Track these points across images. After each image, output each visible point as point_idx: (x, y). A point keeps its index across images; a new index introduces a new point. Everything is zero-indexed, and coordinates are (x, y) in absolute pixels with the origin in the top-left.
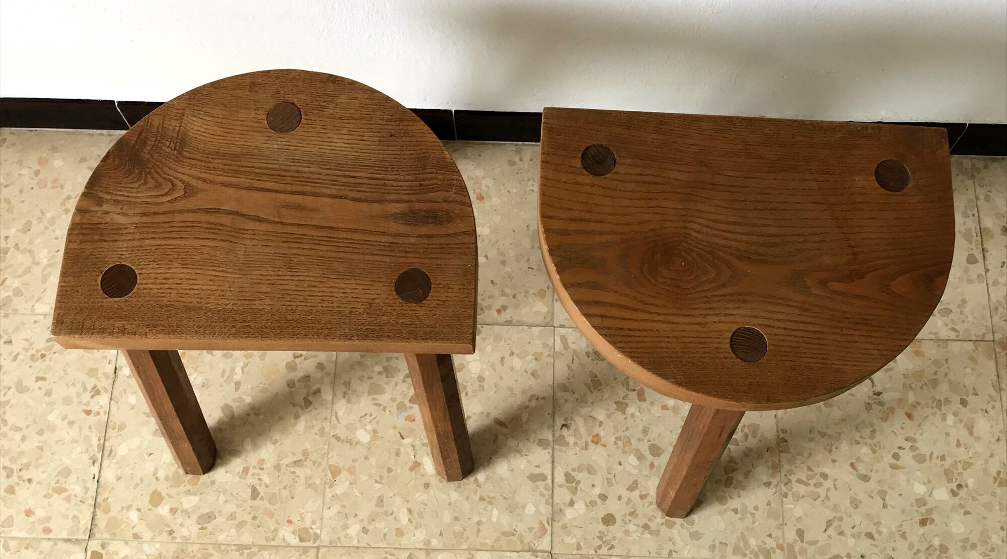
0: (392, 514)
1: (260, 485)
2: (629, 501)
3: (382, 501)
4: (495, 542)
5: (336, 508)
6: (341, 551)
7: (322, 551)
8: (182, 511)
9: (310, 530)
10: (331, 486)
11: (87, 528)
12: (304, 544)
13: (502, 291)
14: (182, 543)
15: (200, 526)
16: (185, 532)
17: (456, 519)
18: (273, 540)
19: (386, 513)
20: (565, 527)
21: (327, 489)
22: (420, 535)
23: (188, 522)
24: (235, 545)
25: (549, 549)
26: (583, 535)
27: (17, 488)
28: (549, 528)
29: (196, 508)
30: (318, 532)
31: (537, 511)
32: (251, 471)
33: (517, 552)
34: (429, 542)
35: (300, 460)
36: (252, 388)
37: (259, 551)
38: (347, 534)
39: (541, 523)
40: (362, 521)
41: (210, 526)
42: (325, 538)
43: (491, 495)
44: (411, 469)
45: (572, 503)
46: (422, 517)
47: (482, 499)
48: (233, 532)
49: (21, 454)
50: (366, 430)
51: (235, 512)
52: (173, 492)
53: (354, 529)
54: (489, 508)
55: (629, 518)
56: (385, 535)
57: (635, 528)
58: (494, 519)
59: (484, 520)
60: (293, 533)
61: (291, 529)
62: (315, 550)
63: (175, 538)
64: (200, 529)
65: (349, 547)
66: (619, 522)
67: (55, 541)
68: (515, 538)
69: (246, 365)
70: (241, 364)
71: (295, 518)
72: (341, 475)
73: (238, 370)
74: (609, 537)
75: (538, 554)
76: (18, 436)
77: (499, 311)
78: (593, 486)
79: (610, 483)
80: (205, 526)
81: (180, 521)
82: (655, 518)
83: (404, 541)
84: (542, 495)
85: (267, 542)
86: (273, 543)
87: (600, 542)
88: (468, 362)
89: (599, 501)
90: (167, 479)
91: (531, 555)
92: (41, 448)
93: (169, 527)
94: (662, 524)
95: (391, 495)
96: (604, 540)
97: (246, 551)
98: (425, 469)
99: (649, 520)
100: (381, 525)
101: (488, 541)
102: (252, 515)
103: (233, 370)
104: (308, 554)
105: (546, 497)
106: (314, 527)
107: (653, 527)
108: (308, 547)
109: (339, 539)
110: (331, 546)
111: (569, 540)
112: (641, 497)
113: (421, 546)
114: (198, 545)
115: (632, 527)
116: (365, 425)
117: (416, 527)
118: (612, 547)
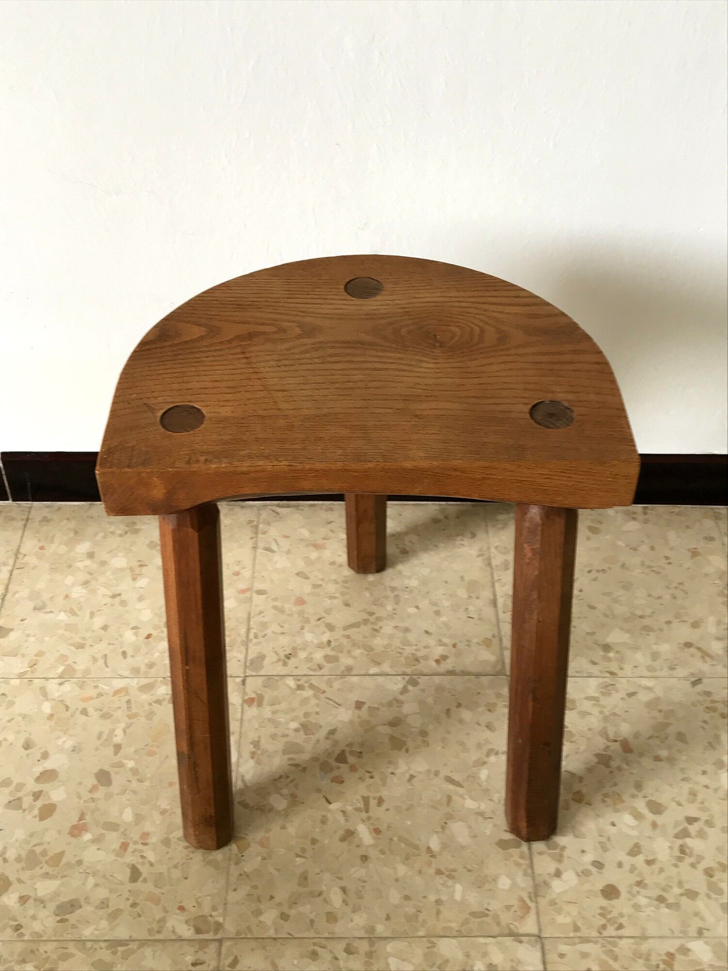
0: (320, 895)
1: (143, 864)
2: (633, 869)
3: (306, 879)
4: (463, 925)
5: (243, 890)
6: (253, 944)
7: (226, 944)
8: (36, 900)
9: (210, 918)
10: (237, 863)
12: (201, 936)
13: (440, 641)
14: (31, 941)
15: (58, 918)
16: (37, 926)
17: (407, 898)
18: (159, 932)
19: (311, 893)
20: (553, 903)
21: (233, 867)
22: (360, 920)
23: (43, 914)
24: (105, 941)
25: (536, 931)
26: (579, 913)
28: (532, 905)
29: (56, 894)
30: (221, 920)
31: (514, 885)
32: (131, 847)
33: (494, 937)
34: (373, 929)
36: (136, 751)
37: (139, 947)
38: (260, 922)
39: (522, 900)
40: (279, 904)
41: (72, 918)
42: (230, 928)
43: (451, 867)
44: (343, 839)
45: (558, 874)
46: (361, 897)
47: (439, 872)
48: (104, 924)
50: (281, 795)
51: (108, 899)
52: (25, 875)
53: (269, 916)
54: (450, 883)
55: (636, 889)
56: (312, 921)
57: (646, 901)
58: (458, 896)
59: (444, 898)
60: (187, 922)
61: (182, 917)
62: (216, 945)
63: (22, 935)
64: (59, 922)
65: (263, 938)
66: (624, 894)
68: (488, 920)
69: (129, 726)
70: (123, 725)
71: (189, 904)
72: (251, 849)
73: (119, 732)
74: (615, 914)
75: (523, 938)
77: (438, 661)
78: (583, 851)
79: (605, 849)
80: (67, 917)
81: (31, 912)
82: (671, 887)
83: (339, 929)
84: (518, 865)
85: (150, 934)
86: (158, 937)
87: (603, 921)
88: (406, 716)
89: (593, 870)
90: (18, 859)
91: (514, 940)
93: (16, 920)
94: (682, 895)
95: (317, 870)
96: (609, 916)
97: (120, 949)
98: (361, 839)
99: (664, 890)
100: (306, 909)
101: (453, 925)
102: (131, 902)
103: (112, 733)
104: (207, 950)
105: (524, 867)
106: (214, 914)
107: (671, 900)
108: (207, 940)
109: (249, 928)
110: (238, 938)
111: (561, 919)
112: (649, 862)
113: (362, 934)
114: (55, 944)
115: (642, 901)
116: (281, 789)
117: (354, 911)
118: (621, 927)
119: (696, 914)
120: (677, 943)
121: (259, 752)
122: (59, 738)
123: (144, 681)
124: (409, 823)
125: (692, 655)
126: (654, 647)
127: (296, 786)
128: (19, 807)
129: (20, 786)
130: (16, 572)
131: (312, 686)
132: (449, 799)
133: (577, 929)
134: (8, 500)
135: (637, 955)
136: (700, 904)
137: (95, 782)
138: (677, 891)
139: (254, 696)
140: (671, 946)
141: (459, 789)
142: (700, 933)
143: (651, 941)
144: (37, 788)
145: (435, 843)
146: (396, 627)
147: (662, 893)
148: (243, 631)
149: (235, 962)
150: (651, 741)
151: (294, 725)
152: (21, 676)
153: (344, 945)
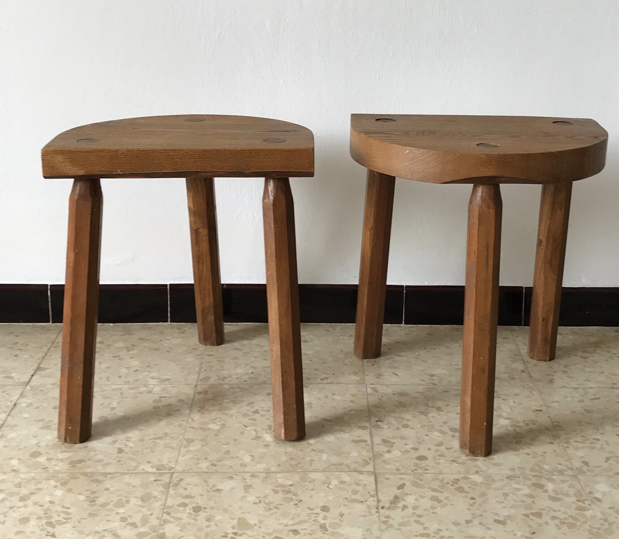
0: (237, 457)
1: (126, 447)
2: (437, 451)
3: (228, 452)
4: (326, 468)
5: (189, 456)
6: (193, 474)
7: (175, 475)
8: (57, 459)
9: (166, 465)
10: (186, 447)
14: (53, 473)
16: (57, 468)
17: (292, 459)
18: (134, 470)
19: (232, 457)
20: (384, 461)
21: (182, 448)
22: (261, 466)
23: (61, 464)
24: (100, 473)
25: (372, 470)
26: (401, 464)
28: (371, 462)
29: (71, 457)
30: (173, 466)
31: (360, 455)
32: (119, 442)
33: (345, 472)
34: (269, 469)
35: (161, 437)
36: (125, 409)
37: (121, 475)
38: (198, 466)
39: (364, 460)
40: (211, 461)
42: (179, 468)
43: (321, 448)
45: (389, 451)
46: (263, 458)
47: (313, 450)
48: (100, 467)
50: (216, 424)
51: (103, 459)
52: (51, 451)
53: (204, 465)
54: (320, 454)
55: (437, 458)
56: (231, 466)
57: (444, 461)
58: (324, 459)
59: (315, 459)
60: (152, 467)
61: (149, 465)
62: (169, 475)
63: (48, 471)
64: (71, 466)
65: (200, 472)
66: (430, 459)
68: (343, 466)
69: (121, 401)
70: (117, 401)
71: (154, 461)
72: (194, 442)
73: (115, 403)
74: (423, 465)
75: (363, 472)
77: (322, 379)
78: (406, 444)
79: (420, 443)
80: (76, 465)
81: (54, 463)
82: (461, 457)
83: (247, 469)
84: (364, 448)
85: (128, 471)
87: (416, 468)
89: (412, 450)
90: (47, 446)
91: (358, 473)
93: (44, 466)
94: (467, 460)
95: (236, 449)
96: (419, 466)
97: (109, 476)
98: (265, 439)
99: (456, 458)
100: (228, 462)
101: (320, 468)
102: (118, 460)
104: (164, 476)
105: (368, 449)
106: (169, 464)
107: (460, 461)
108: (165, 473)
109: (191, 469)
110: (183, 472)
111: (388, 467)
112: (447, 448)
113: (262, 470)
114: (68, 474)
115: (441, 461)
116: (216, 422)
117: (258, 463)
118: (427, 469)
119: (476, 466)
120: (462, 476)
121: (203, 410)
123: (131, 386)
127: (226, 421)
129: (50, 422)
130: (52, 348)
131: (239, 388)
132: (323, 426)
133: (398, 470)
134: (49, 322)
135: (435, 479)
136: (479, 463)
138: (464, 458)
139: (202, 391)
141: (330, 423)
142: (477, 472)
143: (444, 475)
147: (454, 459)
148: (197, 369)
149: (181, 480)
152: (53, 384)
153: (250, 474)
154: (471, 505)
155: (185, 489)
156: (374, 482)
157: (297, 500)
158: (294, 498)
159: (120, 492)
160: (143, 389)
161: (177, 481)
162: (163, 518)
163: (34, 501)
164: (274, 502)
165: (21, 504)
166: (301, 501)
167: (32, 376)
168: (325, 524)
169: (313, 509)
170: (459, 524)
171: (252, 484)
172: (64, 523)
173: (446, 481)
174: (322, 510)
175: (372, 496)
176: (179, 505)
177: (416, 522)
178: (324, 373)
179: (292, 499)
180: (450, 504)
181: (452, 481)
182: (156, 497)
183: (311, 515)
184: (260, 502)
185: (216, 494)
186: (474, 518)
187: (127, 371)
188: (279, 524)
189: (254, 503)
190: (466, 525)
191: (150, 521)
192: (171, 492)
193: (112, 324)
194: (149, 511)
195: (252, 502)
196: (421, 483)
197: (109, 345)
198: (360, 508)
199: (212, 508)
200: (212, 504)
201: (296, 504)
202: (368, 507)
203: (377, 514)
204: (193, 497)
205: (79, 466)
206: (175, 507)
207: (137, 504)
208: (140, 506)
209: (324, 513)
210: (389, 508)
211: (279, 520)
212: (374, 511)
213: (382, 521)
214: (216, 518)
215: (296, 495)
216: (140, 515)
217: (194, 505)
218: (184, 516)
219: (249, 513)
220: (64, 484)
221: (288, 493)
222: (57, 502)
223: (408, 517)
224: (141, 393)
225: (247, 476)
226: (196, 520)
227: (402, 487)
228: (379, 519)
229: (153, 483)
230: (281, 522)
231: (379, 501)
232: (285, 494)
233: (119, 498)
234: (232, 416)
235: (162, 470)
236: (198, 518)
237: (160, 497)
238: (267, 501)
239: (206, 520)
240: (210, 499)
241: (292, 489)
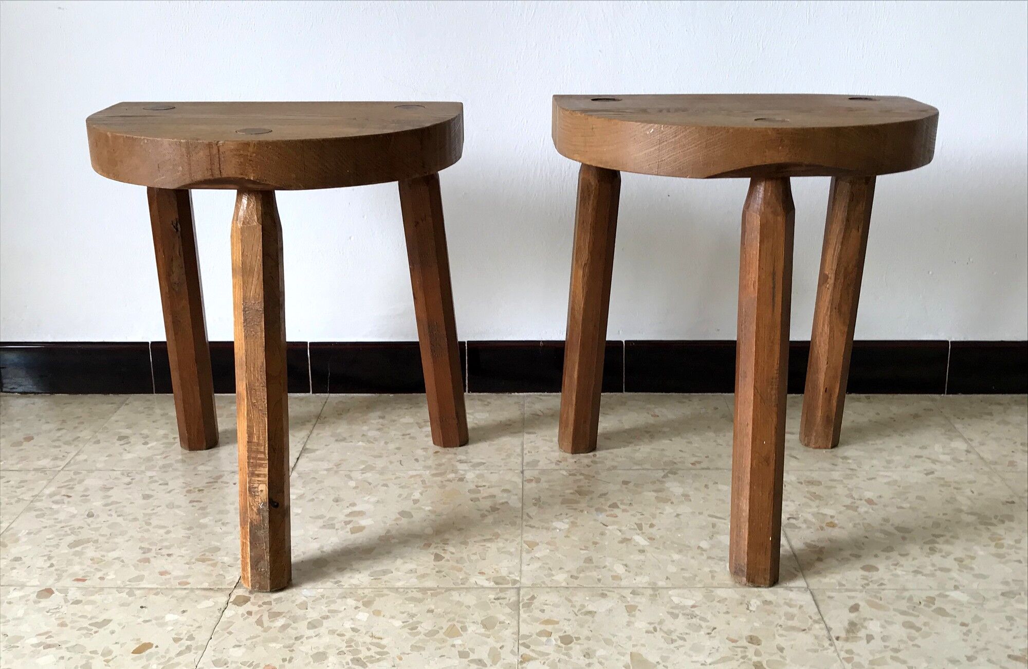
0: (605, 567)
1: (445, 553)
2: (887, 558)
3: (591, 560)
5: (537, 565)
6: (548, 590)
7: (524, 589)
9: (507, 578)
10: (529, 553)
11: (234, 582)
16: (354, 582)
17: (683, 570)
18: (463, 584)
19: (596, 567)
21: (524, 554)
22: (643, 579)
24: (415, 588)
26: (843, 577)
27: (152, 560)
30: (517, 579)
32: (433, 546)
34: (655, 584)
35: (491, 539)
36: (432, 503)
37: (446, 591)
38: (553, 579)
40: (568, 572)
42: (525, 581)
44: (621, 542)
46: (641, 569)
47: (709, 558)
48: (414, 580)
49: (162, 541)
53: (561, 577)
56: (599, 579)
57: (904, 573)
60: (487, 580)
61: (483, 577)
62: (515, 590)
65: (557, 587)
67: (192, 590)
69: (424, 491)
70: (420, 491)
71: (488, 571)
72: (539, 546)
73: (416, 494)
76: (162, 531)
85: (455, 586)
86: (462, 586)
92: (189, 537)
94: (935, 570)
95: (600, 556)
96: (870, 580)
97: (429, 592)
98: (637, 542)
99: (919, 568)
100: (593, 574)
102: (436, 570)
103: (410, 494)
104: (507, 593)
106: (511, 575)
108: (507, 588)
109: (544, 583)
110: (533, 586)
111: (826, 580)
113: (646, 585)
114: (370, 590)
115: (900, 572)
116: (562, 520)
117: (636, 575)
118: (882, 584)
119: (952, 579)
120: (937, 593)
121: (541, 503)
122: (364, 497)
123: (434, 472)
124: (679, 535)
125: (924, 461)
126: (888, 458)
127: (576, 519)
128: (334, 528)
129: (332, 519)
131: (581, 474)
132: (714, 526)
133: (841, 584)
134: (309, 392)
135: (899, 598)
136: (954, 574)
137: (398, 516)
138: (930, 568)
139: (533, 478)
140: (933, 594)
141: (723, 521)
142: (956, 588)
143: (911, 591)
144: (348, 519)
145: (704, 544)
146: (653, 449)
147: (916, 569)
148: (518, 450)
149: (533, 598)
150: (893, 500)
151: (568, 491)
152: (327, 470)
153: (630, 591)
154: (964, 634)
155: (543, 611)
156: (813, 602)
157: (708, 627)
158: (704, 624)
159: (452, 616)
160: (452, 476)
161: (528, 600)
162: (521, 654)
163: (331, 629)
164: (675, 630)
165: (311, 632)
166: (715, 628)
167: (298, 459)
168: (759, 662)
169: (735, 641)
170: (959, 661)
171: (637, 604)
172: (379, 660)
173: (916, 600)
174: (749, 642)
175: (816, 622)
176: (540, 634)
177: (894, 658)
178: (694, 455)
179: (700, 626)
180: (935, 633)
181: (924, 601)
182: (503, 623)
183: (736, 649)
184: (655, 629)
185: (588, 617)
186: (977, 652)
187: (424, 453)
188: (692, 662)
189: (647, 632)
190: (970, 663)
191: (502, 656)
192: (523, 615)
193: (391, 395)
194: (497, 642)
195: (644, 630)
196: (881, 602)
197: (394, 421)
198: (804, 640)
199: (588, 639)
200: (585, 632)
201: (708, 634)
202: (816, 637)
203: (833, 648)
204: (557, 623)
205: (386, 578)
206: (534, 636)
207: (477, 631)
208: (482, 635)
209: (754, 646)
210: (847, 640)
211: (690, 656)
212: (826, 643)
213: (843, 658)
214: (598, 653)
215: (703, 619)
216: (487, 648)
217: (561, 634)
218: (550, 649)
219: (643, 645)
220: (367, 604)
221: (692, 618)
222: (363, 630)
223: (881, 652)
224: (449, 480)
225: (627, 593)
226: (570, 656)
227: (855, 608)
228: (838, 655)
229: (494, 602)
230: (694, 659)
231: (829, 630)
232: (688, 619)
233: (450, 623)
234: (582, 511)
235: (501, 584)
236: (571, 652)
237: (507, 622)
238: (665, 628)
239: (584, 656)
240: (582, 626)
241: (697, 611)
